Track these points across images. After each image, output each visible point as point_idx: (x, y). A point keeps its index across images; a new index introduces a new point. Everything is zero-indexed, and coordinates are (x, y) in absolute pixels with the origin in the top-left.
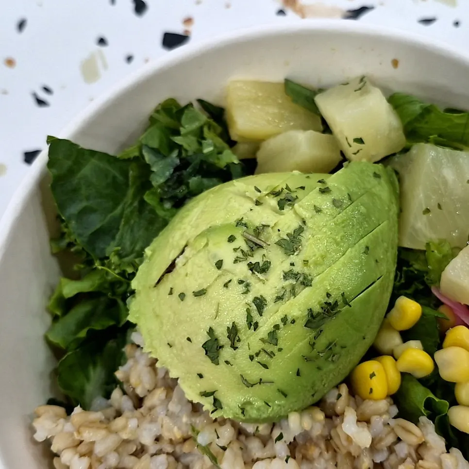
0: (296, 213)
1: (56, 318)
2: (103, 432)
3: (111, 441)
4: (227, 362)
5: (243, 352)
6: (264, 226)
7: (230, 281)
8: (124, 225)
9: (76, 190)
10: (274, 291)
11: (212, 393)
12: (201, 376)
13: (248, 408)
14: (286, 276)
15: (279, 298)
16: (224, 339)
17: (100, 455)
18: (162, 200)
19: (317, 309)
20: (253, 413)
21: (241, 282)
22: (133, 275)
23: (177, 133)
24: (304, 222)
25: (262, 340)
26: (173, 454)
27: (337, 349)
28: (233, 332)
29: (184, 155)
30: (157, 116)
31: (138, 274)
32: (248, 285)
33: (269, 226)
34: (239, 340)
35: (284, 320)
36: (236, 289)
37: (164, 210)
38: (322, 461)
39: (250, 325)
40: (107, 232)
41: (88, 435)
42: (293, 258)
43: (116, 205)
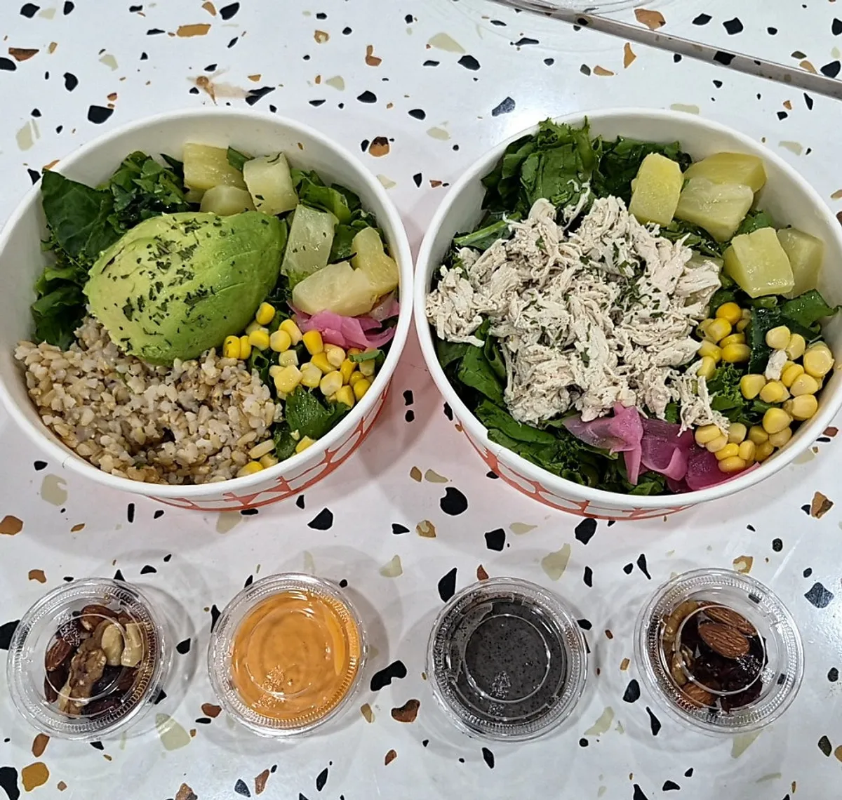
0: (195, 236)
1: (40, 297)
2: (58, 356)
3: (63, 363)
4: (136, 320)
5: (146, 314)
6: (172, 242)
7: (144, 271)
8: (93, 236)
9: (61, 207)
10: (169, 280)
11: (128, 339)
12: (121, 328)
13: (147, 349)
14: (178, 272)
15: (171, 284)
16: (135, 306)
17: (55, 368)
18: (120, 222)
19: (193, 293)
20: (150, 353)
21: (150, 272)
22: (90, 267)
23: (138, 177)
24: (198, 243)
25: (157, 307)
26: (102, 380)
27: (204, 320)
28: (141, 301)
29: (141, 192)
30: (126, 163)
31: (94, 267)
32: (154, 275)
33: (175, 242)
34: (144, 306)
35: (172, 297)
36: (147, 276)
37: (120, 229)
38: (191, 389)
39: (151, 298)
40: (81, 239)
41: (48, 355)
42: (185, 262)
43: (89, 221)
